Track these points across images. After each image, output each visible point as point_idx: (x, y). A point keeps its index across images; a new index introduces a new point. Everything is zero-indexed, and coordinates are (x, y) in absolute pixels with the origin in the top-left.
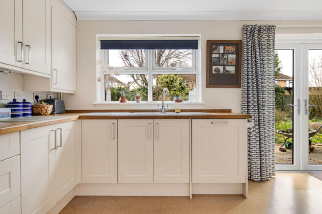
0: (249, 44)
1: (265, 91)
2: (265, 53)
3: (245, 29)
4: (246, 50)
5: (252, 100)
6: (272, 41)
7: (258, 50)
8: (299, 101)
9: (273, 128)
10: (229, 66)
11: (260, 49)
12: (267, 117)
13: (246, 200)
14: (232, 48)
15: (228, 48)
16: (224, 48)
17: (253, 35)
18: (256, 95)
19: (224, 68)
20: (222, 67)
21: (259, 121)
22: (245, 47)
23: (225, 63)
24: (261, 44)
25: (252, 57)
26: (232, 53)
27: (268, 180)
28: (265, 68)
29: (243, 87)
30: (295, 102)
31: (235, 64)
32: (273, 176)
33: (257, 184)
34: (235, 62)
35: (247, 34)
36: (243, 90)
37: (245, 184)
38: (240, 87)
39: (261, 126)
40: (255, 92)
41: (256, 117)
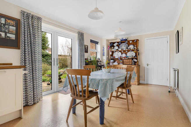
0: (25, 23)
1: (36, 52)
2: (36, 31)
3: (23, 13)
4: (23, 26)
5: (28, 57)
6: (40, 26)
7: (31, 28)
8: (54, 59)
9: (41, 73)
10: (10, 33)
11: (33, 28)
12: (38, 67)
13: (22, 119)
14: (13, 23)
15: (9, 21)
16: (5, 20)
17: (28, 19)
18: (30, 55)
19: (6, 35)
20: (4, 33)
21: (32, 70)
22: (23, 24)
23: (7, 31)
24: (34, 25)
25: (28, 31)
26: (13, 26)
27: (38, 102)
28: (36, 40)
29: (21, 49)
30: (53, 60)
31: (15, 33)
32: (41, 99)
33: (31, 106)
34: (15, 32)
35: (24, 17)
36: (21, 51)
37: (21, 110)
38: (19, 49)
39: (34, 73)
40: (30, 53)
41: (30, 68)
